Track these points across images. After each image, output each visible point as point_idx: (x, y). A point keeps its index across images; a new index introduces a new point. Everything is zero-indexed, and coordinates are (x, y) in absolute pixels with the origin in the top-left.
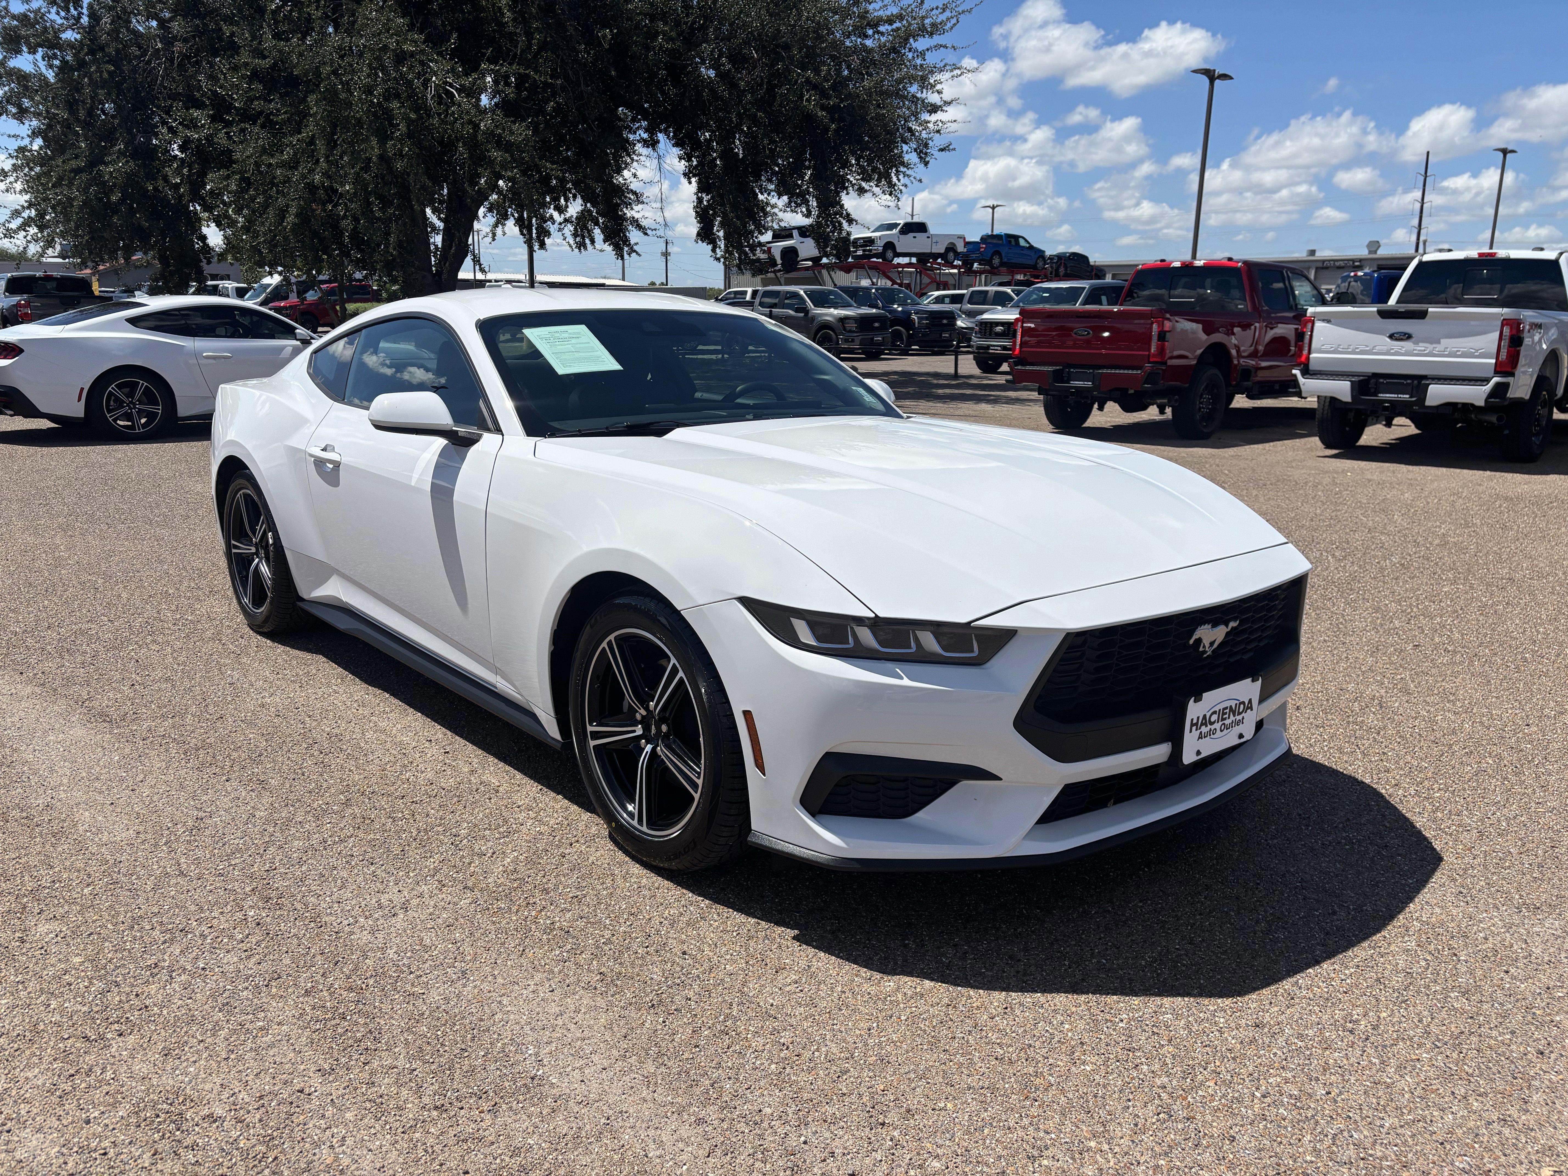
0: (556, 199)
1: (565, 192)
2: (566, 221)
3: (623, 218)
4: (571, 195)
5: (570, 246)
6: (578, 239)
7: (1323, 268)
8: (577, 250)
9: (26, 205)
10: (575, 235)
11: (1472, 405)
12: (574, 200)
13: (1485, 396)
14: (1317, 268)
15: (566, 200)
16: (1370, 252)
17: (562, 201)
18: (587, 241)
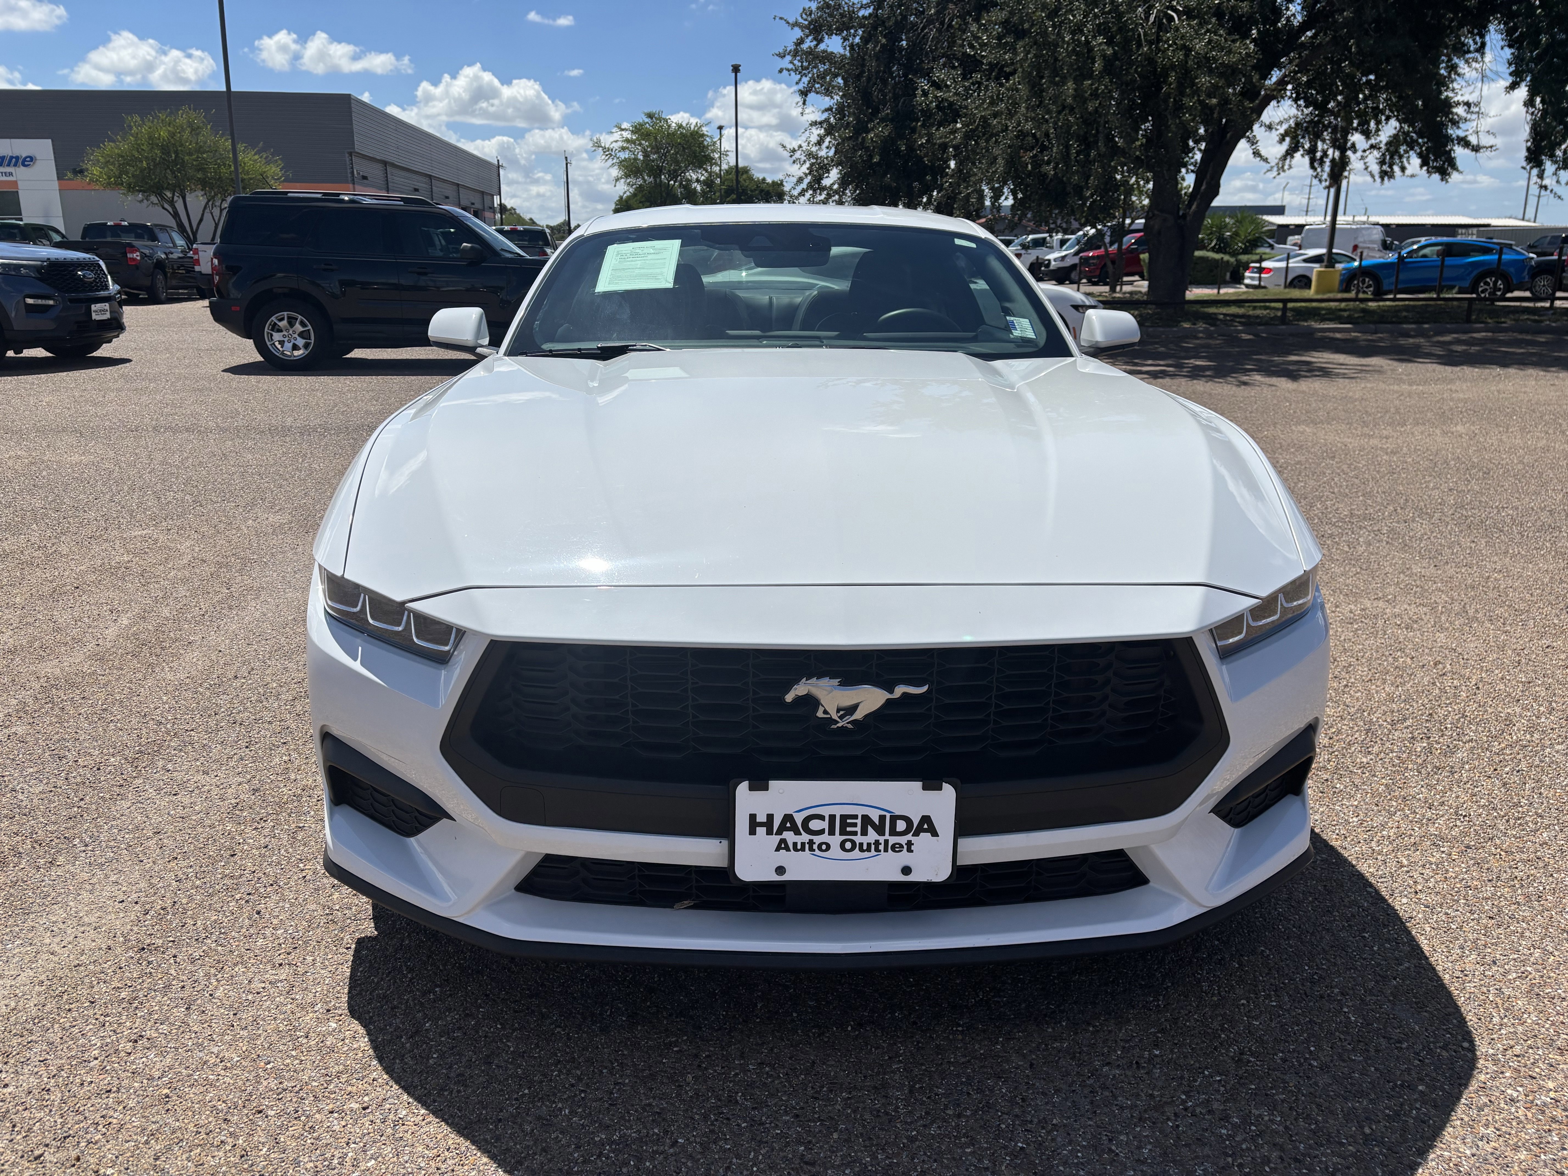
0: (1364, 123)
1: (1376, 112)
2: (1372, 147)
3: (1449, 139)
4: (1383, 118)
5: (1373, 176)
6: (1385, 168)
8: (1378, 180)
9: (807, 172)
10: (1382, 163)
12: (1387, 123)
15: (1378, 123)
17: (1372, 124)
18: (1396, 169)
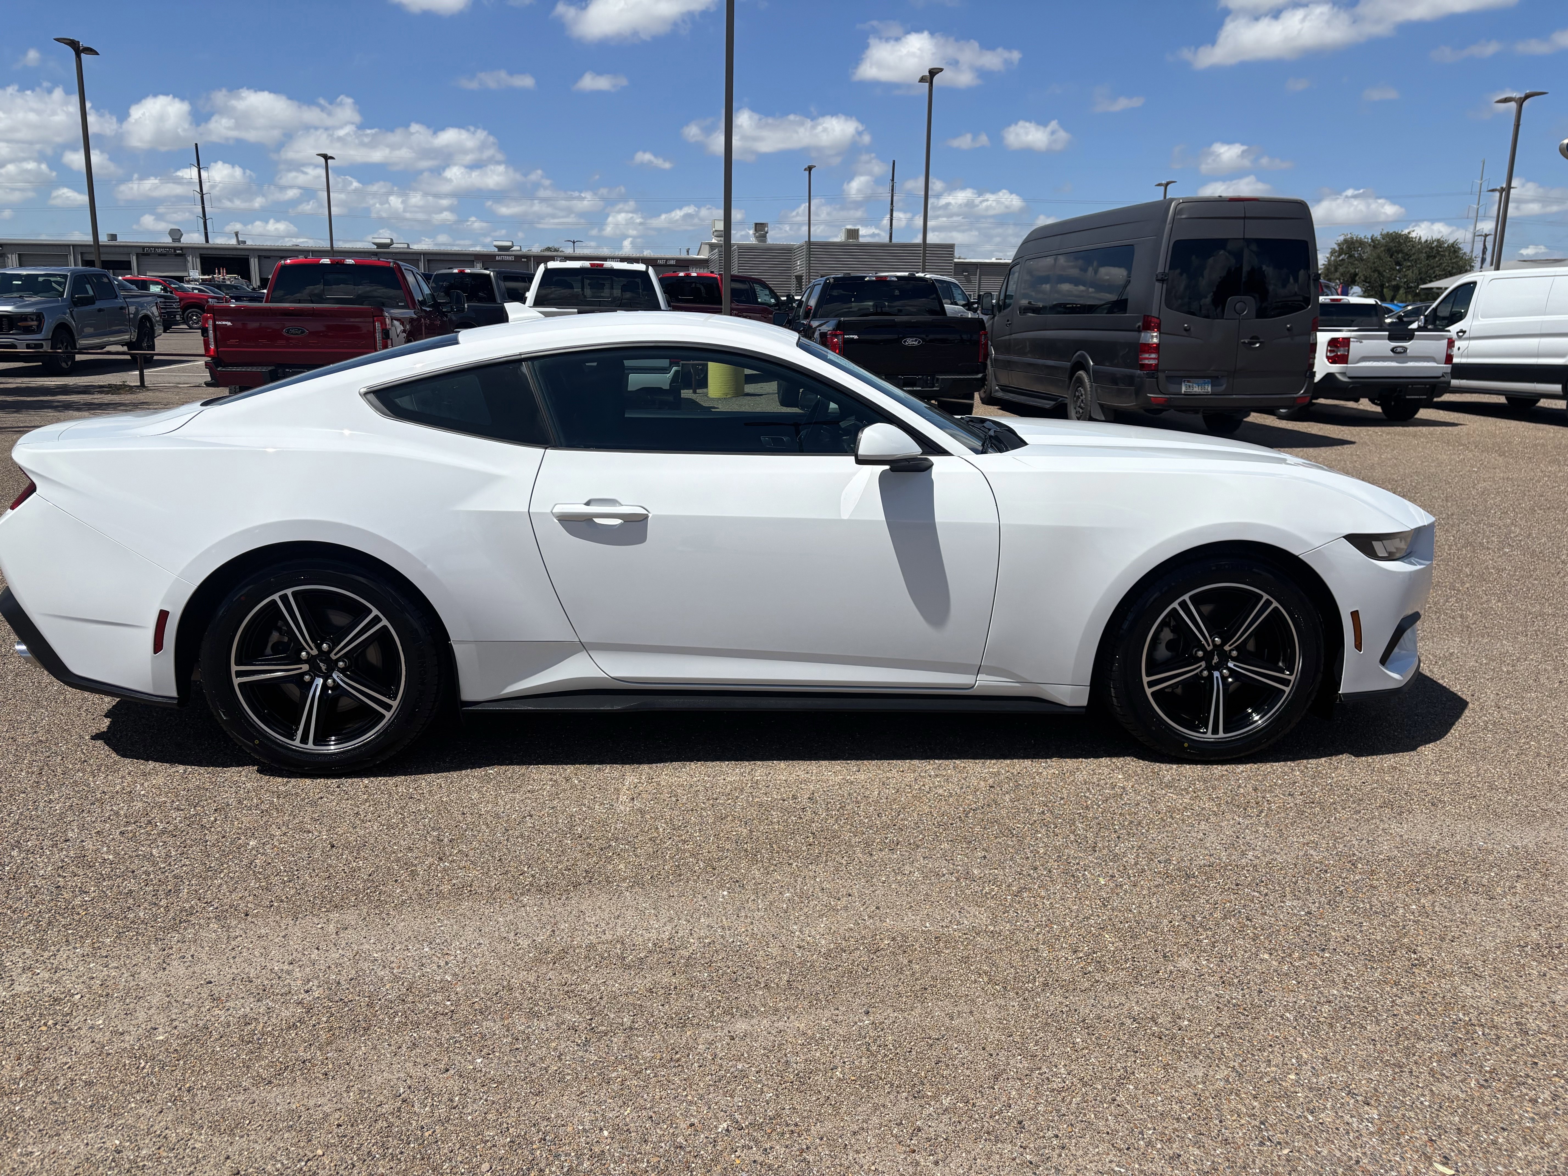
7: (144, 254)
11: (661, 388)
13: (669, 381)
14: (138, 255)
16: (174, 240)
